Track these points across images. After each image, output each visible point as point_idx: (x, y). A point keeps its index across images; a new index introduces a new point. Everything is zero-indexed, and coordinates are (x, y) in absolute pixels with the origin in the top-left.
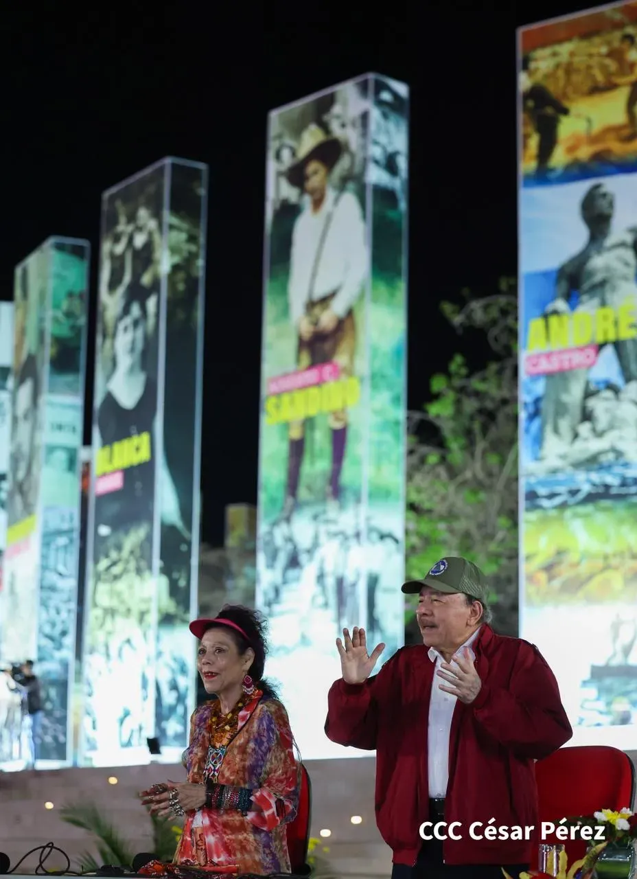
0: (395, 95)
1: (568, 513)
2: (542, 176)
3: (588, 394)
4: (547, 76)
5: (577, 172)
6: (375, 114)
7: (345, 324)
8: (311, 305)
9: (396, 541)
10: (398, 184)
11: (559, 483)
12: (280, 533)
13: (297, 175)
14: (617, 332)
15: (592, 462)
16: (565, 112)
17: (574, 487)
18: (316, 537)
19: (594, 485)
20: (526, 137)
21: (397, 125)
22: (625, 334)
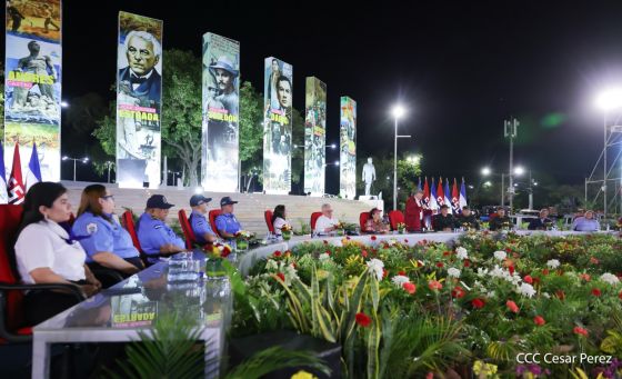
1: (21, 124)
3: (29, 95)
5: (25, 35)
11: (19, 116)
14: (40, 82)
16: (24, 18)
17: (24, 118)
19: (31, 118)
22: (42, 82)
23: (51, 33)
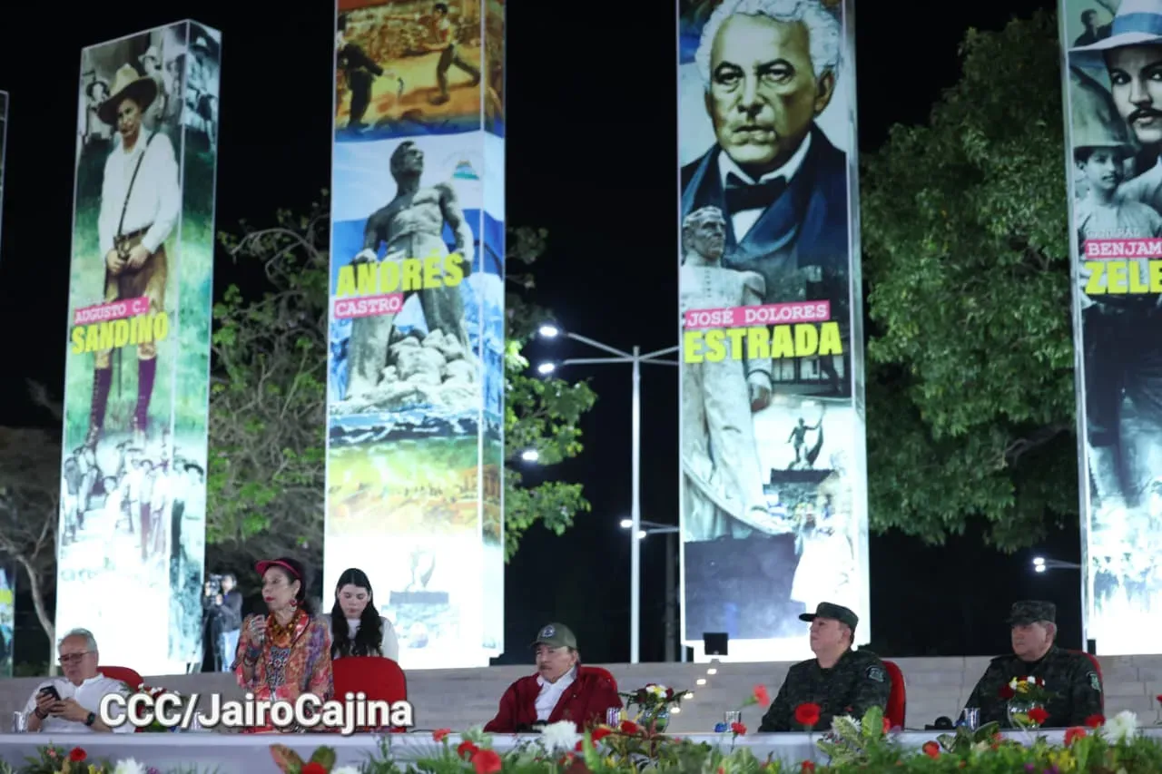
0: (209, 40)
1: (372, 449)
2: (355, 130)
3: (393, 339)
4: (361, 37)
5: (388, 128)
6: (191, 59)
7: (157, 259)
8: (120, 240)
9: (200, 471)
10: (210, 127)
11: (364, 421)
12: (84, 460)
13: (109, 112)
14: (423, 283)
15: (396, 402)
16: (379, 72)
17: (378, 425)
18: (123, 465)
19: (397, 424)
20: (340, 93)
21: (210, 70)
22: (430, 284)
23: (454, 96)
